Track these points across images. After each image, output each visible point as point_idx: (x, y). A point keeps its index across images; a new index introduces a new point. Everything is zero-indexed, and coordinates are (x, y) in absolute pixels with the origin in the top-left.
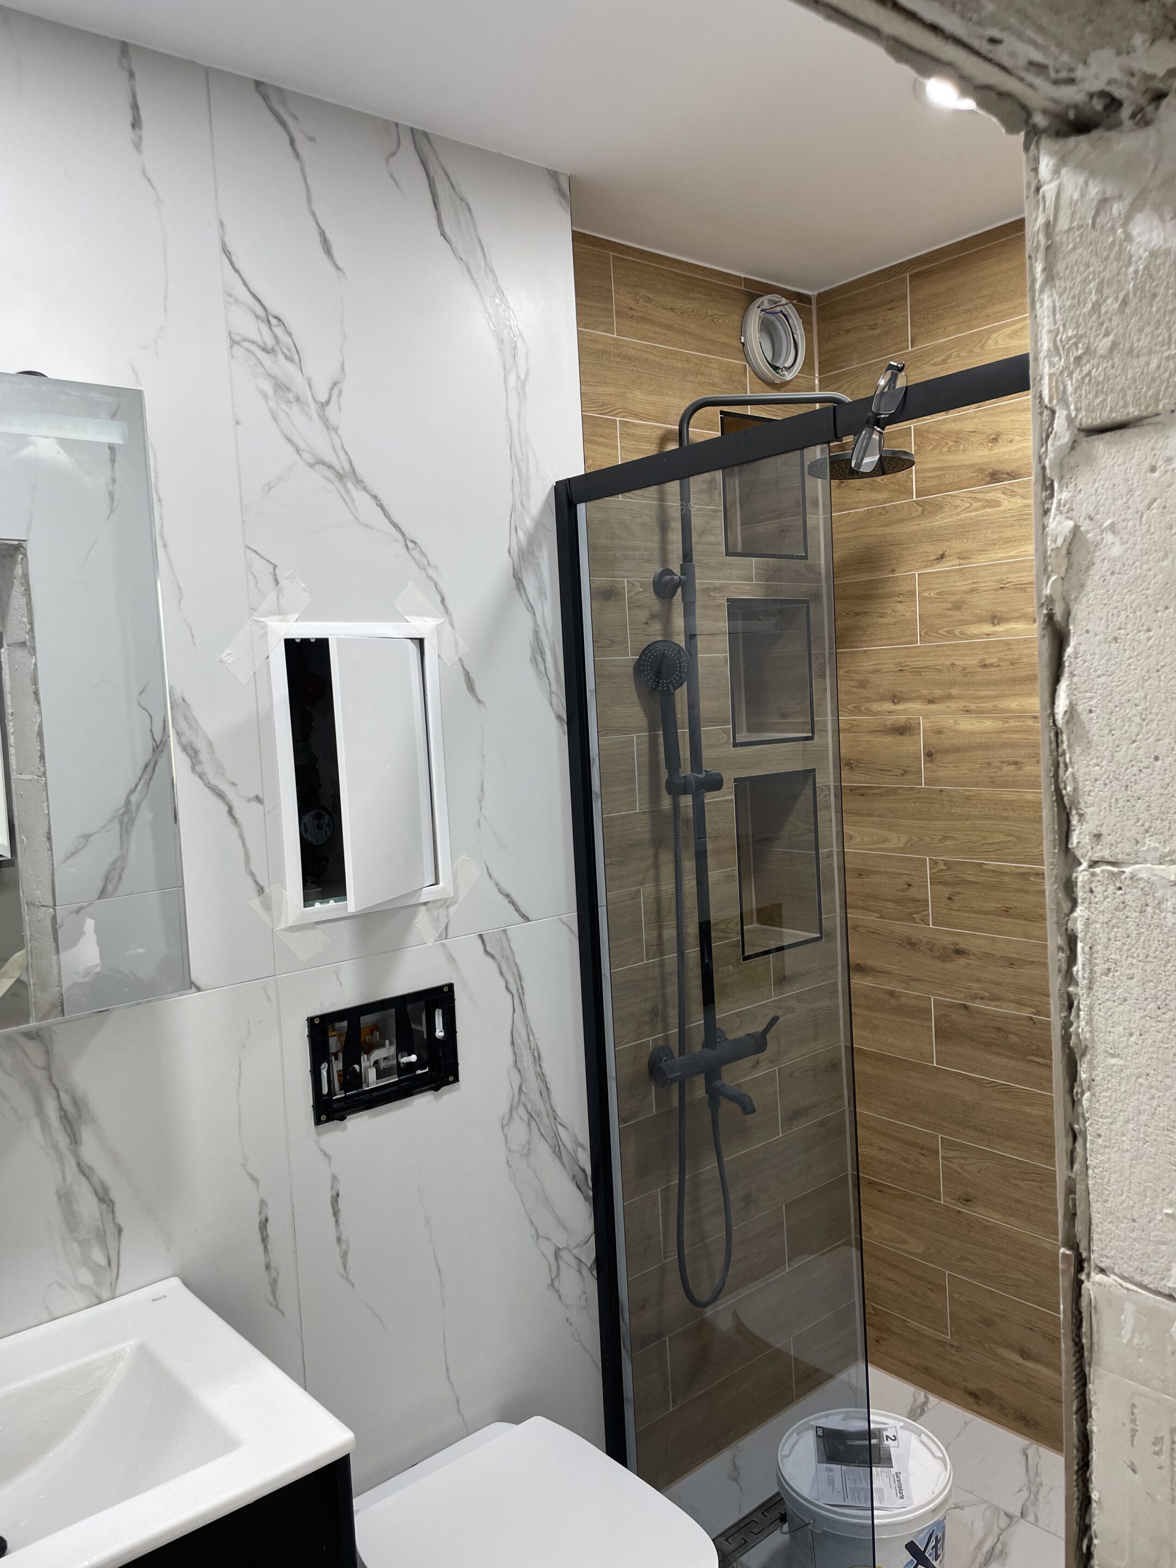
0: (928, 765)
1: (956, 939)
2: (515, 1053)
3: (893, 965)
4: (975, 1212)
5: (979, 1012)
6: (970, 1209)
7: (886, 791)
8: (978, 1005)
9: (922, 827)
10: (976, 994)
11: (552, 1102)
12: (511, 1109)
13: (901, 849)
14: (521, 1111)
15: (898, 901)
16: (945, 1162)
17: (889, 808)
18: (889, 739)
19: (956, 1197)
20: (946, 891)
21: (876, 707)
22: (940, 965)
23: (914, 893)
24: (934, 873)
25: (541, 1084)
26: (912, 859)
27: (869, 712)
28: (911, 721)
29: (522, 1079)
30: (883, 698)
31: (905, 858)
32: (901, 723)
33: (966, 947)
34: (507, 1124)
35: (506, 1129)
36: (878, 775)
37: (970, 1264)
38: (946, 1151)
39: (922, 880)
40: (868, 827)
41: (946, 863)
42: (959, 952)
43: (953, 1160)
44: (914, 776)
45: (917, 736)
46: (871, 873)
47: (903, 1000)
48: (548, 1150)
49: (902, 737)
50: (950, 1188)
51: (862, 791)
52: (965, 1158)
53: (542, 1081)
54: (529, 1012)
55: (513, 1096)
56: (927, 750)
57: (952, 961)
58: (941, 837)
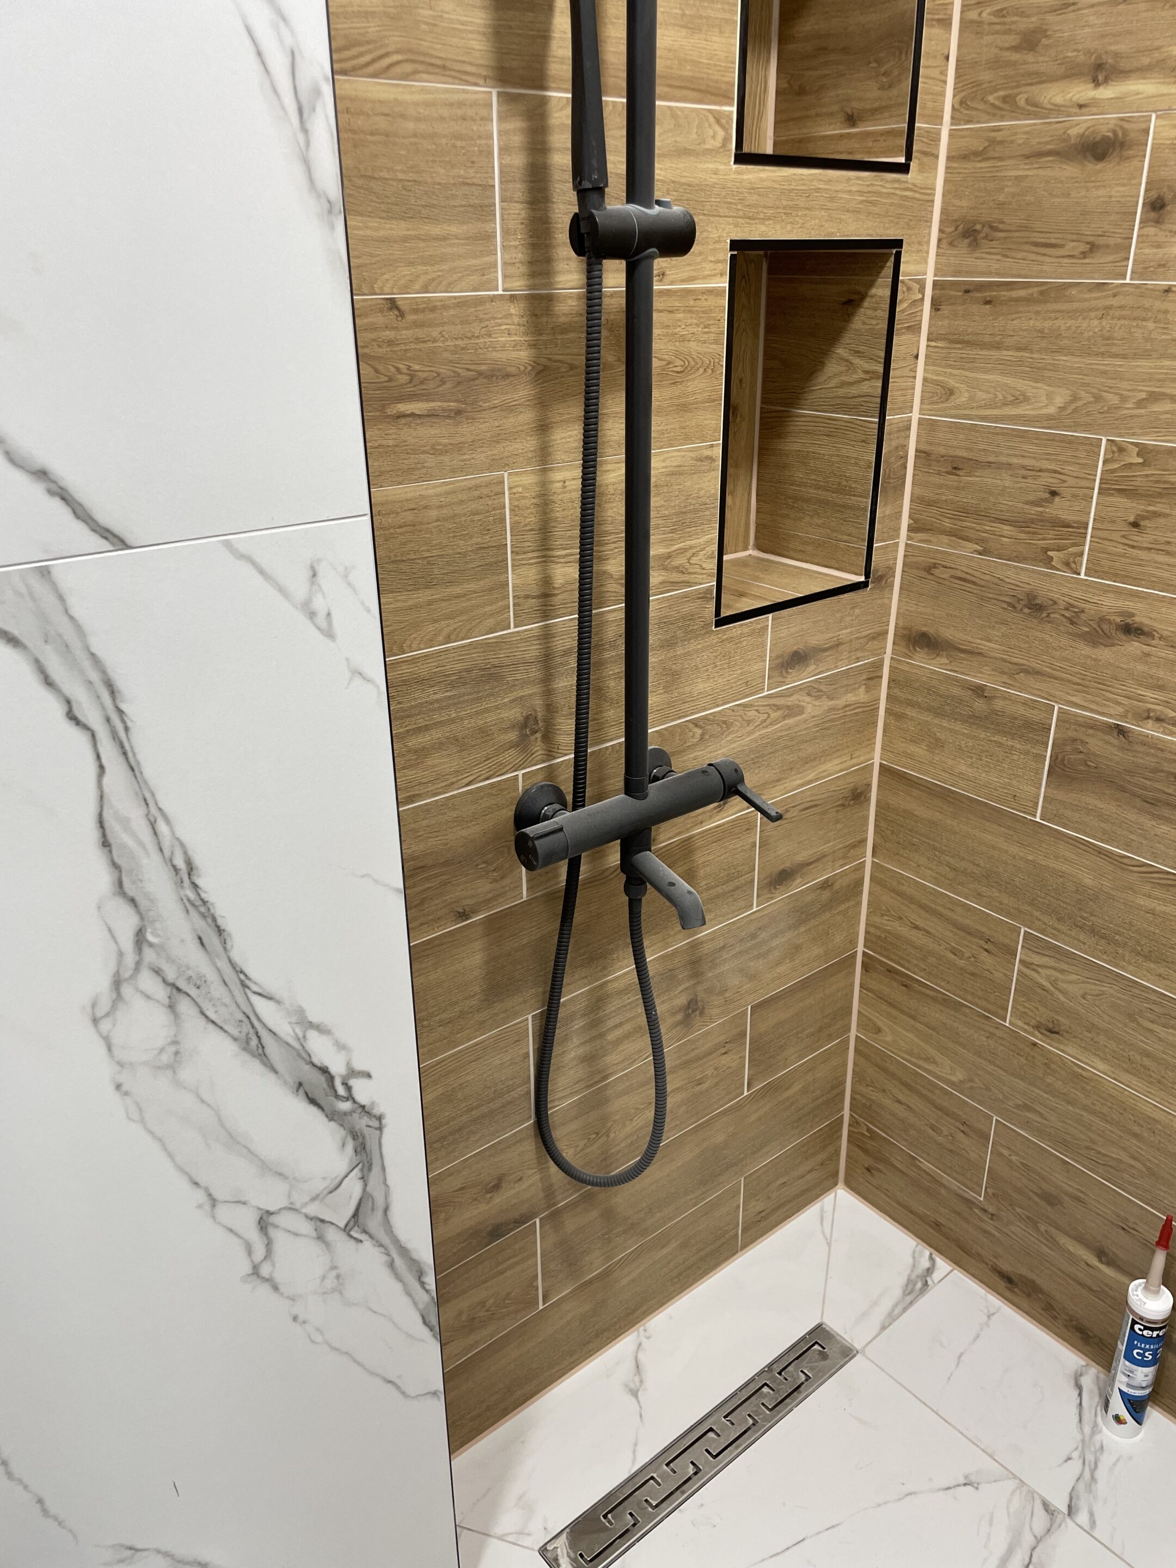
0: (1151, 230)
1: (1129, 605)
2: (115, 866)
3: (990, 641)
4: (1063, 1051)
5: (1147, 742)
6: (1055, 1044)
7: (1041, 293)
8: (1150, 730)
9: (1105, 372)
10: (1149, 710)
11: (236, 955)
12: (117, 983)
13: (1049, 418)
14: (147, 981)
15: (1023, 524)
16: (1024, 970)
17: (1041, 331)
18: (1069, 170)
19: (1033, 1022)
20: (1130, 508)
21: (1055, 94)
22: (1085, 650)
23: (1061, 509)
24: (1113, 471)
25: (200, 923)
26: (1071, 441)
27: (1035, 109)
28: (1126, 125)
29: (142, 918)
30: (1072, 73)
31: (1053, 438)
32: (1105, 131)
33: (1146, 621)
34: (107, 1015)
35: (105, 1026)
36: (1033, 257)
37: (1038, 1119)
38: (1030, 953)
39: (1084, 483)
40: (986, 371)
41: (1143, 450)
42: (1131, 630)
43: (1040, 970)
44: (1110, 258)
45: (1135, 162)
46: (976, 464)
47: (999, 704)
48: (230, 1047)
49: (1100, 166)
50: (1025, 1007)
51: (988, 294)
52: (1062, 971)
53: (204, 916)
54: (149, 770)
55: (121, 954)
56: (1154, 194)
57: (1113, 645)
58: (1144, 395)
